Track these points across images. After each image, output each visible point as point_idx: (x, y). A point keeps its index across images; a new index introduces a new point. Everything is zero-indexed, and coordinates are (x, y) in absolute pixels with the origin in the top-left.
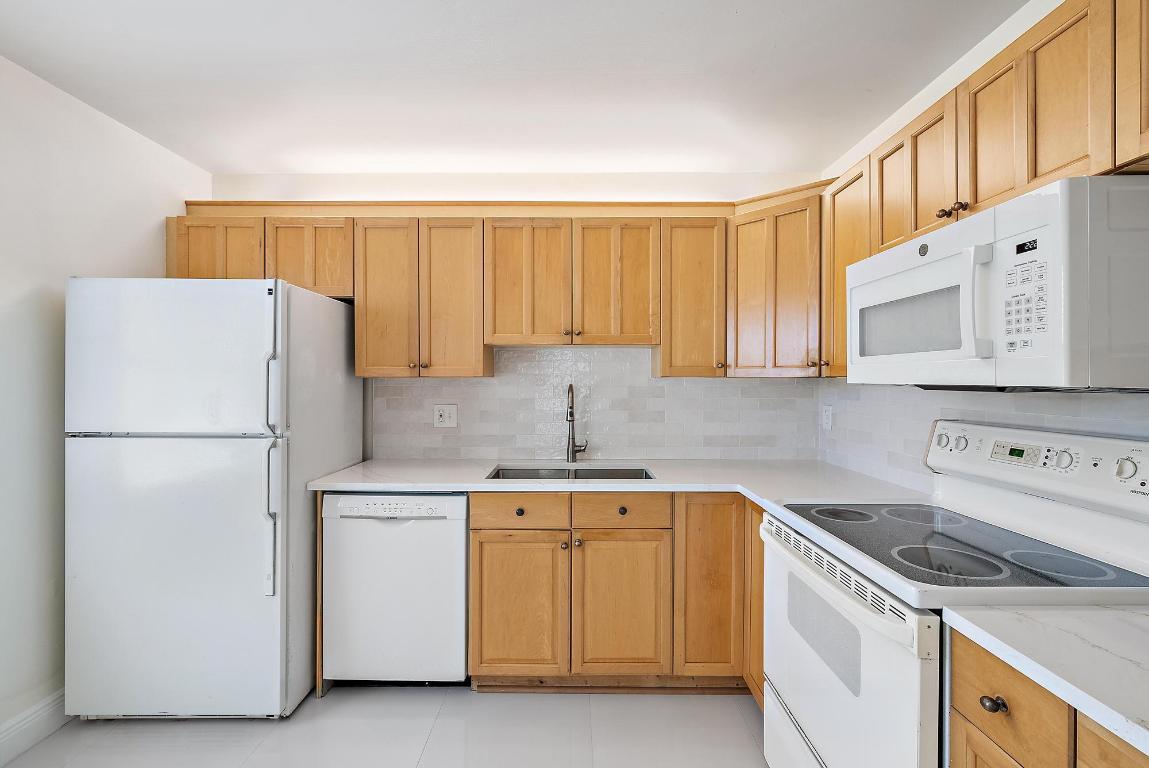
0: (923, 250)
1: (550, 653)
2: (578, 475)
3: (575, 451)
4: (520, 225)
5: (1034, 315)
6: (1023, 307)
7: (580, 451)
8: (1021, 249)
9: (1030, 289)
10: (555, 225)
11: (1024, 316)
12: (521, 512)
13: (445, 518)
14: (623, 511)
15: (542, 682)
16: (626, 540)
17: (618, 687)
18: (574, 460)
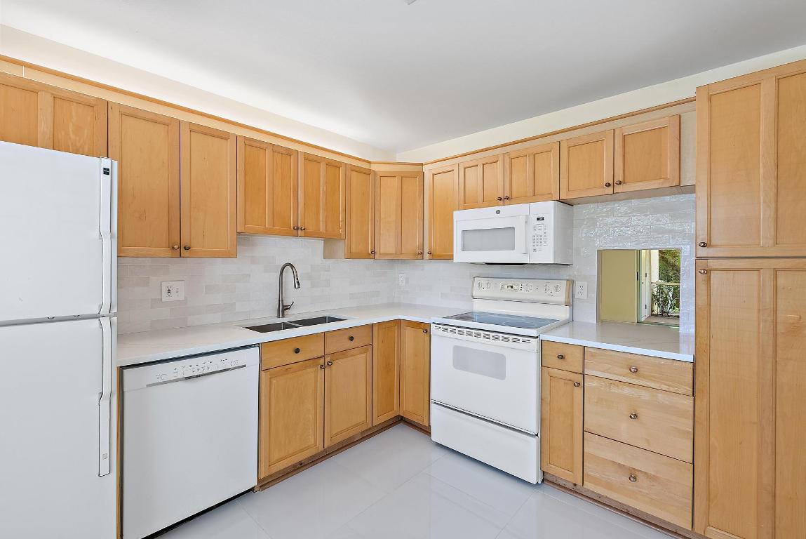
0: (498, 212)
1: (313, 440)
2: (287, 326)
3: (283, 309)
4: (265, 146)
5: (543, 241)
6: (539, 238)
7: (287, 309)
8: (538, 219)
9: (541, 233)
10: (289, 153)
11: (540, 241)
12: (297, 351)
13: (245, 366)
14: (351, 339)
15: (301, 464)
16: (352, 356)
17: (343, 447)
18: (283, 316)
